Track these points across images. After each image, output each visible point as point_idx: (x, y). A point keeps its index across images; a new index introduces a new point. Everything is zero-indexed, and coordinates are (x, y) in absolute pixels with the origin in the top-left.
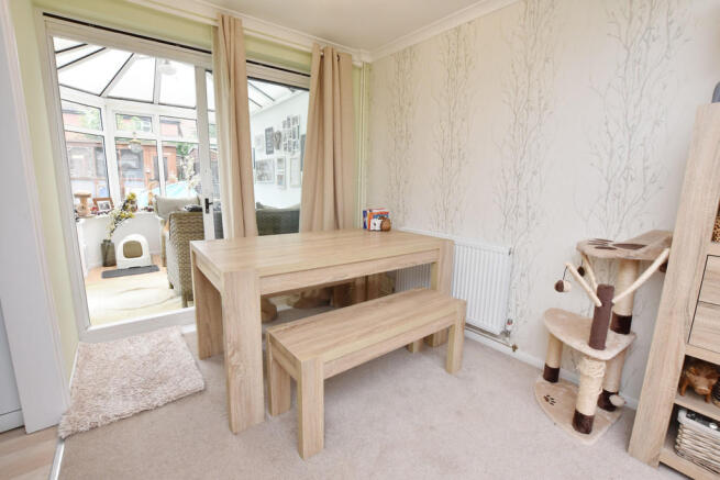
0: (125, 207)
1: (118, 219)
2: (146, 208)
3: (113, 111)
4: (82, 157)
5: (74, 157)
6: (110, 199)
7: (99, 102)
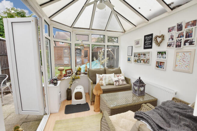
0: (76, 74)
1: (74, 79)
2: (84, 73)
3: (75, 33)
4: (67, 51)
5: (65, 51)
6: (71, 69)
7: (70, 30)
